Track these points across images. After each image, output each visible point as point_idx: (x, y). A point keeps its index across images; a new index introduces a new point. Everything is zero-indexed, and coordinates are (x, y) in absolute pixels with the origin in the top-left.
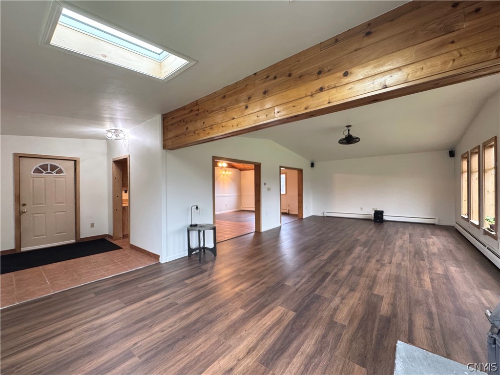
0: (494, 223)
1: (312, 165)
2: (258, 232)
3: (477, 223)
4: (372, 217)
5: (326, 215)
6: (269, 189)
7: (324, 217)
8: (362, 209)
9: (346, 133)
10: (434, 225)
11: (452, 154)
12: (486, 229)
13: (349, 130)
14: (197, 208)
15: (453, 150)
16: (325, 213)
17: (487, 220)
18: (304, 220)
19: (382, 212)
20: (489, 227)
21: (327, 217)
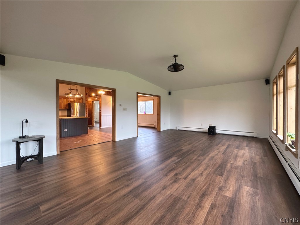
0: (294, 140)
1: (170, 93)
2: (113, 141)
3: (282, 138)
4: (207, 131)
5: (178, 128)
6: (125, 109)
7: (177, 130)
8: (202, 125)
9: (174, 62)
10: (253, 137)
11: (267, 82)
12: (288, 145)
13: (176, 59)
14: (27, 121)
15: (269, 79)
16: (178, 127)
17: (289, 136)
18: (161, 132)
19: (214, 127)
20: (291, 143)
21: (179, 130)
